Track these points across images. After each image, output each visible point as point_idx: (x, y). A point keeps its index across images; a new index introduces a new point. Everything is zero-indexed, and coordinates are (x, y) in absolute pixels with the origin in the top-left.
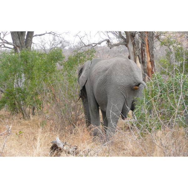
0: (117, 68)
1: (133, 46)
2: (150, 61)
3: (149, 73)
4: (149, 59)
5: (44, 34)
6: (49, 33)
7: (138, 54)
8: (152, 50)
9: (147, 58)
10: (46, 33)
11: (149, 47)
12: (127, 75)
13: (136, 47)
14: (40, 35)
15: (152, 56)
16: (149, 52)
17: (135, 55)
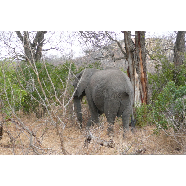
0: (113, 78)
1: (132, 60)
2: (143, 72)
3: (142, 82)
4: (142, 70)
5: (50, 49)
6: (54, 49)
7: (136, 66)
8: (145, 63)
9: (141, 70)
10: (51, 48)
11: (142, 60)
12: (121, 84)
13: (134, 60)
14: (47, 50)
15: (145, 68)
16: (143, 65)
17: (133, 67)
